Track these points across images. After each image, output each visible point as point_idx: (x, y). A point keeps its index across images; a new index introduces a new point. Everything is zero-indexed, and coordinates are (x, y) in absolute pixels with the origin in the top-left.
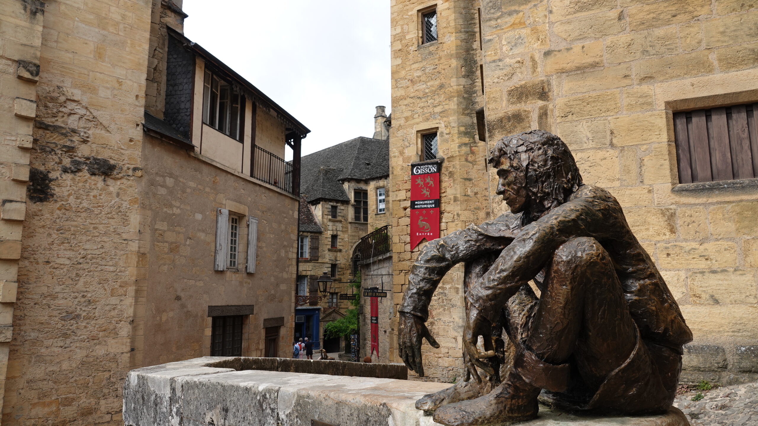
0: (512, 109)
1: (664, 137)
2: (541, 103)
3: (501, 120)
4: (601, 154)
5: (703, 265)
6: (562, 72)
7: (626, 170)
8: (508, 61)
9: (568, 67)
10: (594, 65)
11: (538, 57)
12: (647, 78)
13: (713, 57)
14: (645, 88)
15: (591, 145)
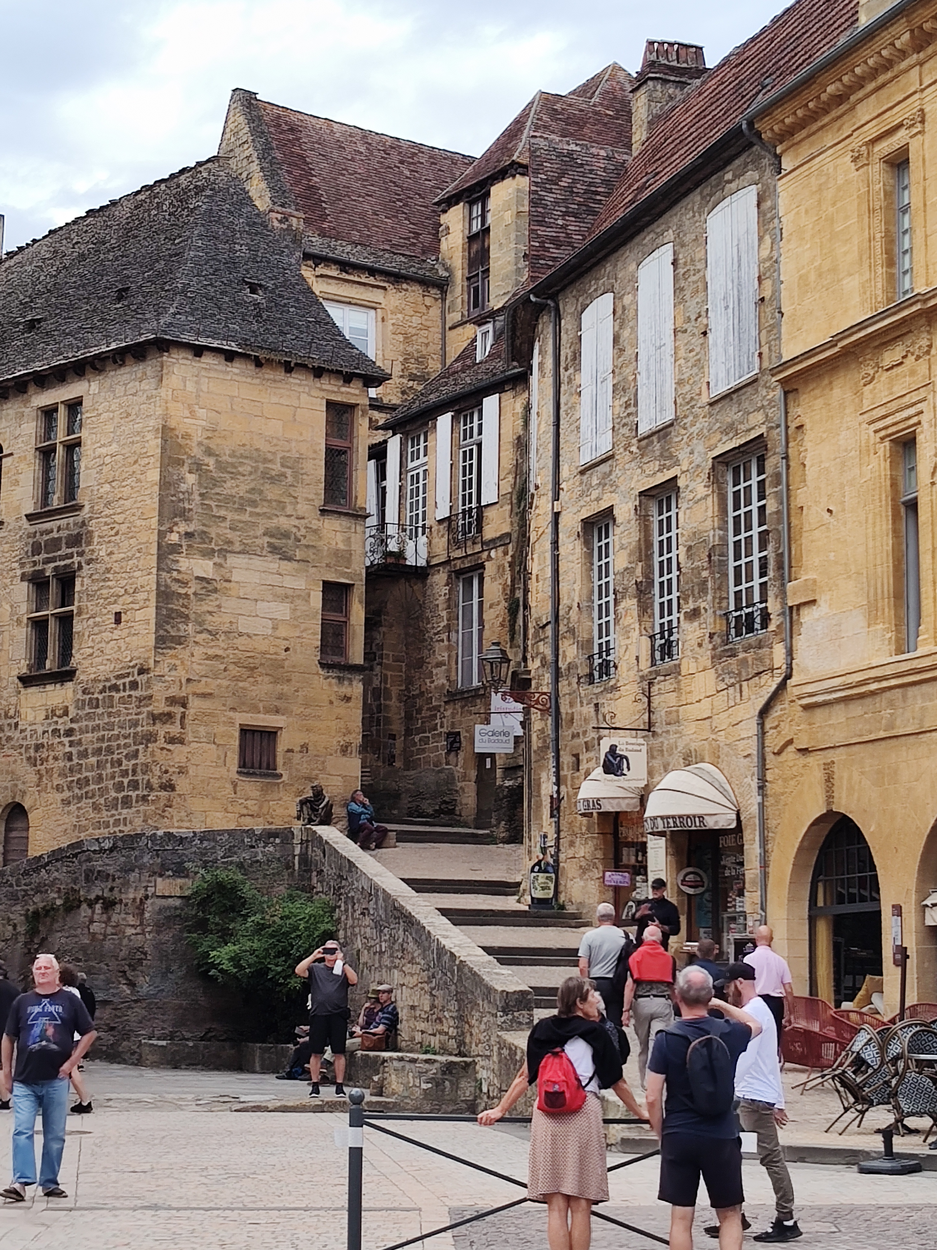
0: (167, 709)
1: (237, 743)
2: (183, 710)
3: (161, 714)
4: (209, 746)
5: (245, 812)
6: (194, 694)
7: (219, 757)
8: (167, 678)
9: (198, 691)
10: (211, 694)
11: (184, 681)
12: (233, 709)
13: (261, 705)
14: (231, 714)
15: (204, 740)
